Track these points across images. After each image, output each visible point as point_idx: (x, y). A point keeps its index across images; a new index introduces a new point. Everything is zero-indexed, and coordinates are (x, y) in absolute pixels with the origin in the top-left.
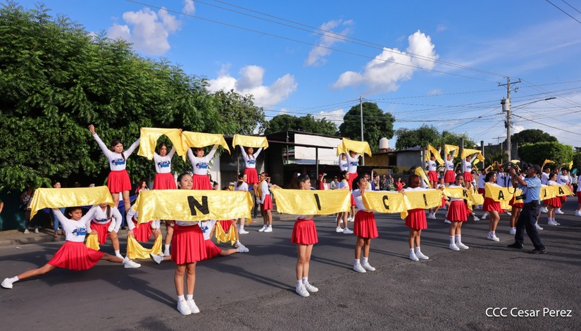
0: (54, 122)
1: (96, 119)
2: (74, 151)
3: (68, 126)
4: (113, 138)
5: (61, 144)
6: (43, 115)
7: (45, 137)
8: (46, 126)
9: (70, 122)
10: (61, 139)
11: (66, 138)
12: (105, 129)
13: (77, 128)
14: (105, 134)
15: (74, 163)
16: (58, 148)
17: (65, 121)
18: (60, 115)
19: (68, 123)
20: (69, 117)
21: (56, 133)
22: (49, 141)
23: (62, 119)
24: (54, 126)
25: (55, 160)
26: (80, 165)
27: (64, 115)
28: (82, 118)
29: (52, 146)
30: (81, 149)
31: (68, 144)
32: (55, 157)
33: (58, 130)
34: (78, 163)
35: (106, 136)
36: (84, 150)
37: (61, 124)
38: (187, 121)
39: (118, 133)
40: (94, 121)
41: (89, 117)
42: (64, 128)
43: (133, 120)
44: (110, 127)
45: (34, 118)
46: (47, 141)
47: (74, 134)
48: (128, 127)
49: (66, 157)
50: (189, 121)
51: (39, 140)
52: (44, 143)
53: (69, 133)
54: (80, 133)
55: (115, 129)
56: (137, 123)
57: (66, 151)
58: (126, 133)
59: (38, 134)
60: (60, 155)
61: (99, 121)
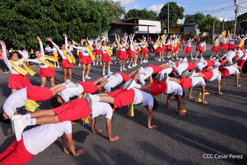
0: (45, 21)
1: (60, 19)
2: (53, 32)
3: (50, 22)
4: (67, 26)
5: (48, 29)
6: (40, 18)
7: (42, 27)
8: (42, 22)
9: (51, 20)
10: (48, 27)
11: (50, 27)
12: (64, 22)
13: (54, 22)
14: (64, 24)
15: (53, 37)
16: (47, 31)
17: (49, 20)
18: (47, 18)
19: (50, 21)
20: (50, 18)
21: (46, 25)
22: (44, 28)
23: (48, 19)
24: (45, 22)
25: (47, 36)
26: (56, 37)
27: (48, 18)
28: (55, 18)
29: (45, 30)
30: (55, 31)
31: (51, 29)
32: (46, 34)
33: (47, 24)
34: (55, 36)
35: (64, 25)
36: (56, 31)
37: (48, 21)
38: (95, 18)
39: (69, 24)
40: (59, 19)
41: (57, 18)
42: (49, 23)
43: (74, 18)
44: (66, 21)
45: (38, 19)
46: (43, 28)
47: (52, 25)
48: (72, 21)
49: (50, 34)
50: (96, 18)
51: (40, 28)
52: (42, 29)
53: (51, 25)
54: (55, 25)
55: (67, 22)
56: (75, 19)
57: (50, 32)
58: (72, 24)
59: (40, 25)
60: (48, 34)
61: (61, 19)
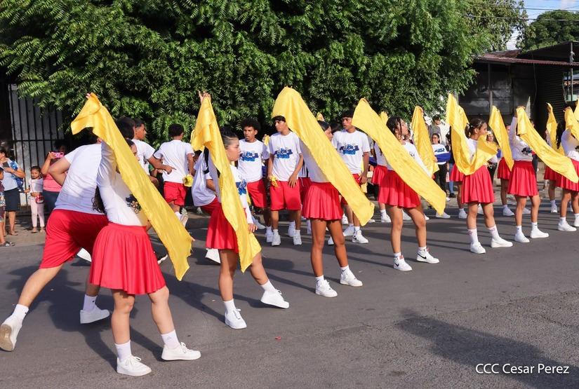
0: (227, 47)
1: (283, 39)
2: (251, 89)
3: (246, 51)
4: (307, 68)
5: (235, 79)
6: (213, 36)
7: (215, 70)
8: (216, 53)
9: (248, 46)
10: (235, 72)
11: (242, 70)
12: (296, 54)
13: (258, 53)
14: (295, 61)
15: (251, 108)
16: (231, 85)
17: (241, 44)
18: (235, 35)
19: (245, 47)
20: (246, 38)
21: (229, 63)
22: (220, 76)
23: (237, 42)
24: (227, 52)
25: (227, 104)
26: (261, 110)
27: (240, 35)
28: (263, 39)
29: (223, 83)
30: (261, 86)
31: (245, 78)
32: (226, 99)
33: (231, 58)
34: (257, 107)
35: (297, 64)
36: (266, 86)
37: (236, 48)
38: (416, 37)
39: (313, 59)
40: (280, 42)
41: (274, 36)
42: (241, 55)
43: (334, 39)
44: (303, 49)
45: (199, 40)
46: (217, 75)
47: (253, 64)
48: (329, 50)
49: (241, 99)
50: (420, 37)
51: (206, 75)
52: (213, 79)
53: (247, 61)
54: (262, 62)
55: (308, 52)
56: (340, 42)
57: (240, 89)
58: (325, 58)
59: (206, 64)
60: (233, 97)
61: (288, 41)
